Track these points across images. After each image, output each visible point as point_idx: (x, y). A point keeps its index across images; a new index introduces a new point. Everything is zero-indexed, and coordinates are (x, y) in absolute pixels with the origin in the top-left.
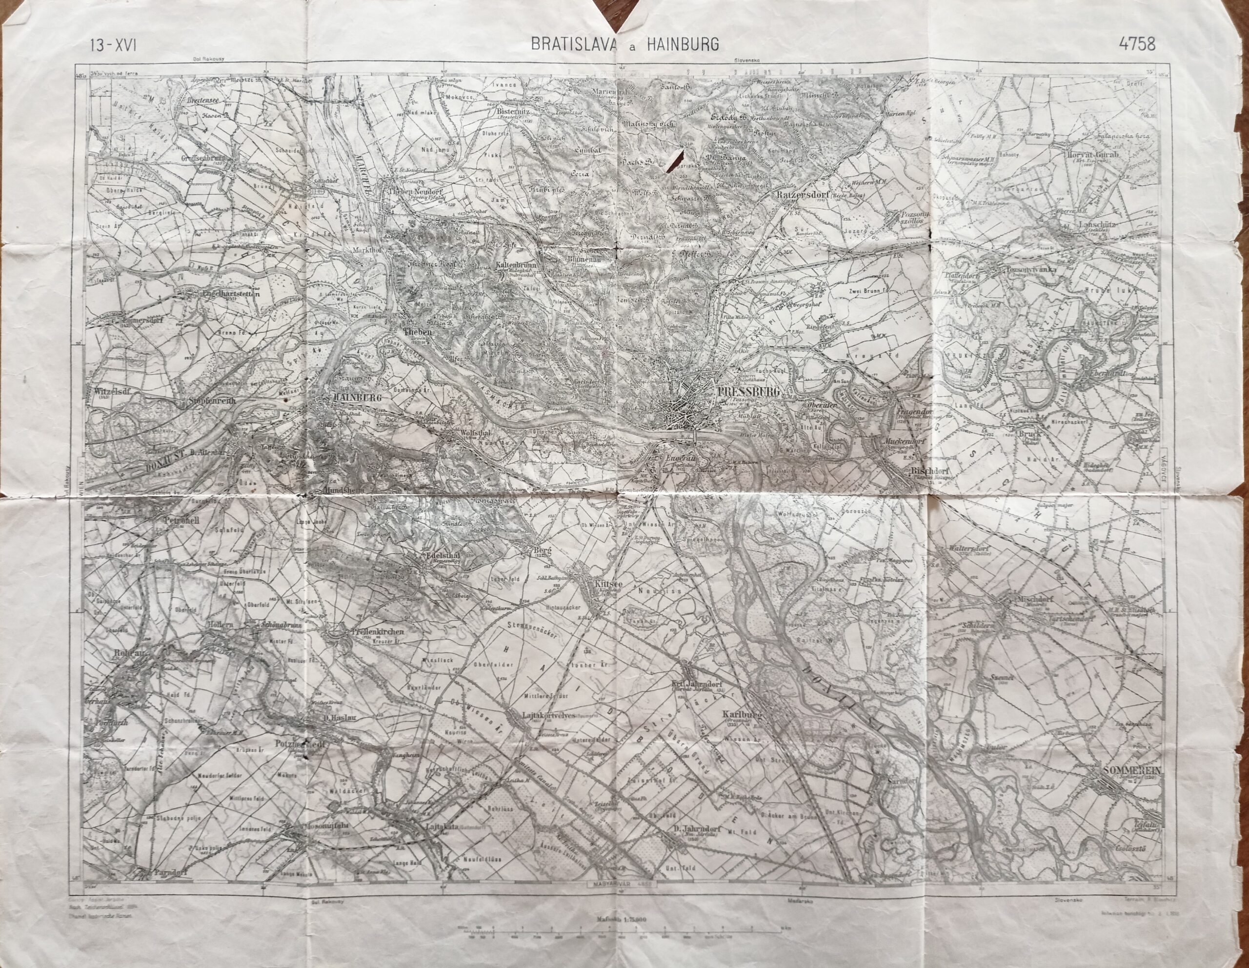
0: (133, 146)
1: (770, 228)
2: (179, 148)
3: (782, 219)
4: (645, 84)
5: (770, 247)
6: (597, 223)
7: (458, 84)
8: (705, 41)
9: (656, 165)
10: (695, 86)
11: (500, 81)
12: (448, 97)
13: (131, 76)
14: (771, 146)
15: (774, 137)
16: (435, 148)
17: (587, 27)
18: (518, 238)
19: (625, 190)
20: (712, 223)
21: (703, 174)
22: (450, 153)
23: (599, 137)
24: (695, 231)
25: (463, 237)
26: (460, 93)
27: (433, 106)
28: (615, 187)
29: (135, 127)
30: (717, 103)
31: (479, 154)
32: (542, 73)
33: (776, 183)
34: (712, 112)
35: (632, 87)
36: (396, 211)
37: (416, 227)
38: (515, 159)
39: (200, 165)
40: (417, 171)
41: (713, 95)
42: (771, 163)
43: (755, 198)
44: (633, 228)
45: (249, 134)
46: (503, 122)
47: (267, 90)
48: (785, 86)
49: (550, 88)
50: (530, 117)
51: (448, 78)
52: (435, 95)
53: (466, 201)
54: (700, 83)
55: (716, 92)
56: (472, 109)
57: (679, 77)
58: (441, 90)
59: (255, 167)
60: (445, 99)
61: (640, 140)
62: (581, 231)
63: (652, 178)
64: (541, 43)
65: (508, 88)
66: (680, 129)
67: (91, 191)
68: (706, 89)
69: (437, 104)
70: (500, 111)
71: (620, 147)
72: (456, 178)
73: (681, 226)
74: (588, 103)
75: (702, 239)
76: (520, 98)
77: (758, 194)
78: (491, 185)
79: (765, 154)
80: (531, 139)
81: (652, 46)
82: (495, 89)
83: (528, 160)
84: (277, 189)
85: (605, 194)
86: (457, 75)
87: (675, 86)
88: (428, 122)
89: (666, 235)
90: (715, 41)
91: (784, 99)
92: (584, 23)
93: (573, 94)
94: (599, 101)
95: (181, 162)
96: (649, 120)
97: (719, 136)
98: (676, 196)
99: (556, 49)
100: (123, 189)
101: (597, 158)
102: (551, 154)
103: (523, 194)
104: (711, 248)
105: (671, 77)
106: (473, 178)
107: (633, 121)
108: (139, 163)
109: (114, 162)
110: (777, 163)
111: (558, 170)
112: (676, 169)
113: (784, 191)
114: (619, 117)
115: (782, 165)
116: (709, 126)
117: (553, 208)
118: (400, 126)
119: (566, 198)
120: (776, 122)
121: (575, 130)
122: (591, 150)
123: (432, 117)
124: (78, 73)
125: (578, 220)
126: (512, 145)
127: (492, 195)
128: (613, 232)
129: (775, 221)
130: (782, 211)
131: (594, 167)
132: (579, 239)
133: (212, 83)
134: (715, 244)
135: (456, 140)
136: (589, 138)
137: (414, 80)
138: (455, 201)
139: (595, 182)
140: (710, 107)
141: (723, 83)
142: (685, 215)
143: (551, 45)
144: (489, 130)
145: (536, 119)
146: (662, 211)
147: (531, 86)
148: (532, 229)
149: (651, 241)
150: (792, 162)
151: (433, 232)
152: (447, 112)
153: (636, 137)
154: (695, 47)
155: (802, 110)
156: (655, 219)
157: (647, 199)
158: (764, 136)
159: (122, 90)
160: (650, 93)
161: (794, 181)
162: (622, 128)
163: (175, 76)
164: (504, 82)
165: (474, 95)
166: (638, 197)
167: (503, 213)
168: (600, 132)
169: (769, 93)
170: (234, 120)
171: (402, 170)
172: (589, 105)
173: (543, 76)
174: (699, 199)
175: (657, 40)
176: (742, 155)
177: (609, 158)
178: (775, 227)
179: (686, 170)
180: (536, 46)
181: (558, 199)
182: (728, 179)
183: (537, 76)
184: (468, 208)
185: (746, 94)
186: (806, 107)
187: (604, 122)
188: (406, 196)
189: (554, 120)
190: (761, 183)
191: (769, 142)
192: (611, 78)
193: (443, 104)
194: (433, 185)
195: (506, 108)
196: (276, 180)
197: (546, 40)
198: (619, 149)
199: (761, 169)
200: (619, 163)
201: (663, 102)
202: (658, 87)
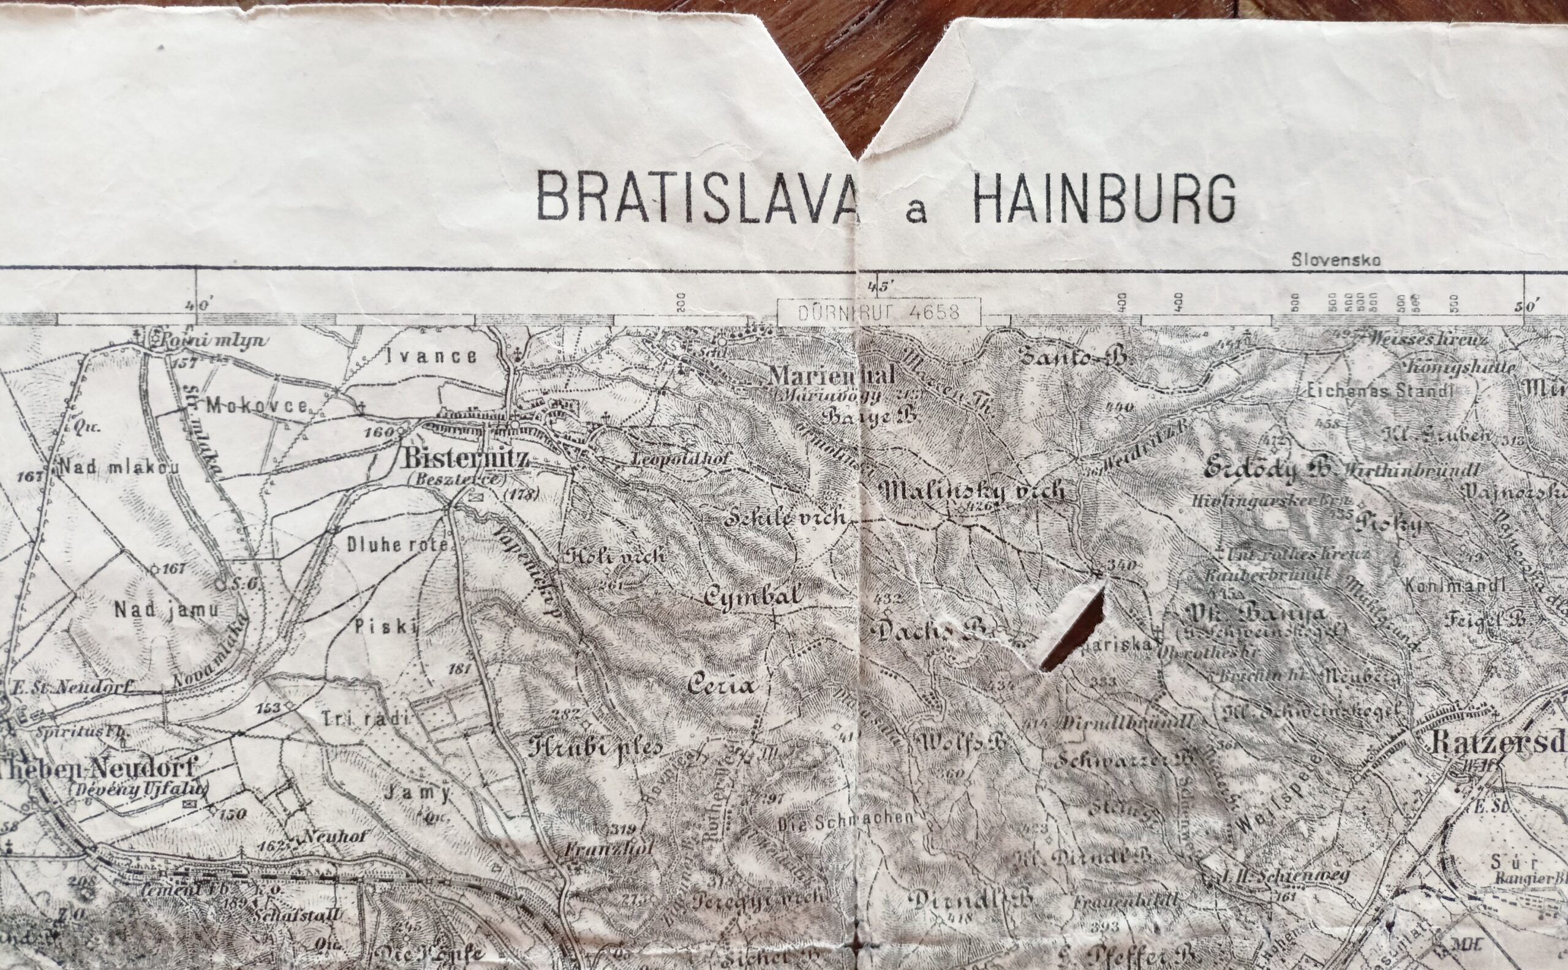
1: (1407, 857)
3: (1447, 826)
4: (962, 345)
5: (1405, 924)
6: (784, 863)
7: (253, 355)
8: (1187, 187)
9: (1003, 639)
10: (1148, 352)
11: (412, 342)
12: (214, 405)
14: (1415, 568)
15: (1425, 536)
16: (163, 605)
17: (750, 134)
18: (488, 929)
19: (889, 730)
20: (1203, 845)
21: (1175, 676)
22: (221, 622)
23: (791, 544)
24: (1139, 876)
25: (279, 931)
26: (258, 389)
27: (156, 439)
28: (850, 725)
30: (1226, 416)
31: (333, 623)
32: (579, 309)
33: (1429, 701)
34: (1208, 449)
35: (915, 356)
36: (20, 841)
37: (100, 903)
38: (473, 640)
40: (100, 691)
41: (1214, 386)
42: (1412, 627)
43: (1356, 755)
44: (915, 868)
46: (425, 501)
48: (1467, 353)
49: (609, 365)
50: (532, 479)
51: (215, 332)
52: (163, 399)
53: (289, 800)
54: (1165, 340)
55: (1224, 377)
56: (305, 451)
57: (1088, 322)
58: (185, 376)
60: (201, 413)
61: (943, 549)
62: (725, 894)
63: (986, 686)
64: (572, 196)
65: (447, 368)
66: (1090, 511)
68: (1185, 363)
69: (172, 432)
70: (418, 458)
71: (868, 574)
72: (247, 715)
73: (1094, 857)
74: (751, 418)
75: (1163, 901)
76: (492, 405)
77: (1366, 740)
78: (383, 740)
79: (1394, 599)
80: (533, 564)
81: (988, 207)
82: (396, 371)
83: (524, 641)
85: (817, 752)
86: (247, 319)
87: (1073, 355)
88: (137, 503)
89: (1038, 892)
90: (1222, 188)
91: (1466, 403)
92: (737, 117)
93: (695, 386)
94: (793, 412)
96: (978, 474)
97: (1233, 537)
98: (1074, 752)
99: (632, 216)
101: (785, 623)
102: (612, 616)
103: (508, 768)
104: (1198, 931)
105: (1060, 321)
106: (311, 712)
107: (919, 478)
110: (1433, 629)
111: (637, 674)
112: (1076, 655)
113: (1458, 730)
114: (867, 467)
115: (1453, 637)
116: (1198, 501)
117: (621, 815)
118: (31, 518)
119: (668, 778)
120: (1433, 485)
121: (703, 523)
122: (764, 596)
123: (153, 486)
125: (715, 855)
126: (460, 586)
127: (385, 776)
128: (842, 888)
129: (1423, 834)
130: (1448, 797)
131: (776, 656)
132: (718, 922)
134: (1210, 921)
135: (246, 572)
136: (754, 552)
137: (84, 341)
138: (245, 801)
139: (777, 715)
140: (1202, 431)
141: (1248, 341)
142: (1112, 820)
143: (612, 201)
144: (373, 533)
145: (552, 485)
146: (1024, 806)
147: (535, 358)
148: (541, 894)
149: (982, 916)
150: (1486, 625)
151: (163, 917)
152: (209, 462)
153: (928, 537)
154: (1148, 210)
155: (1526, 442)
156: (996, 834)
157: (968, 765)
158: (1390, 534)
160: (979, 379)
161: (1492, 693)
162: (878, 507)
164: (429, 344)
165: (314, 398)
166: (935, 756)
167: (427, 839)
168: (799, 531)
169: (1413, 379)
171: (40, 687)
172: (755, 427)
173: (582, 322)
174: (1157, 760)
175: (1010, 184)
176: (1314, 601)
177: (829, 622)
178: (1423, 856)
179: (1110, 659)
180: (553, 205)
181: (637, 781)
182: (1262, 689)
183: (561, 322)
184: (298, 826)
185: (1331, 381)
186: (1541, 432)
187: (814, 487)
188: (57, 787)
189: (624, 487)
190: (1379, 701)
191: (1407, 554)
192: (832, 323)
193: (194, 432)
194: (160, 742)
195: (437, 443)
197: (593, 185)
198: (865, 585)
199: (1379, 650)
200: (867, 633)
201: (1030, 412)
202: (1011, 358)
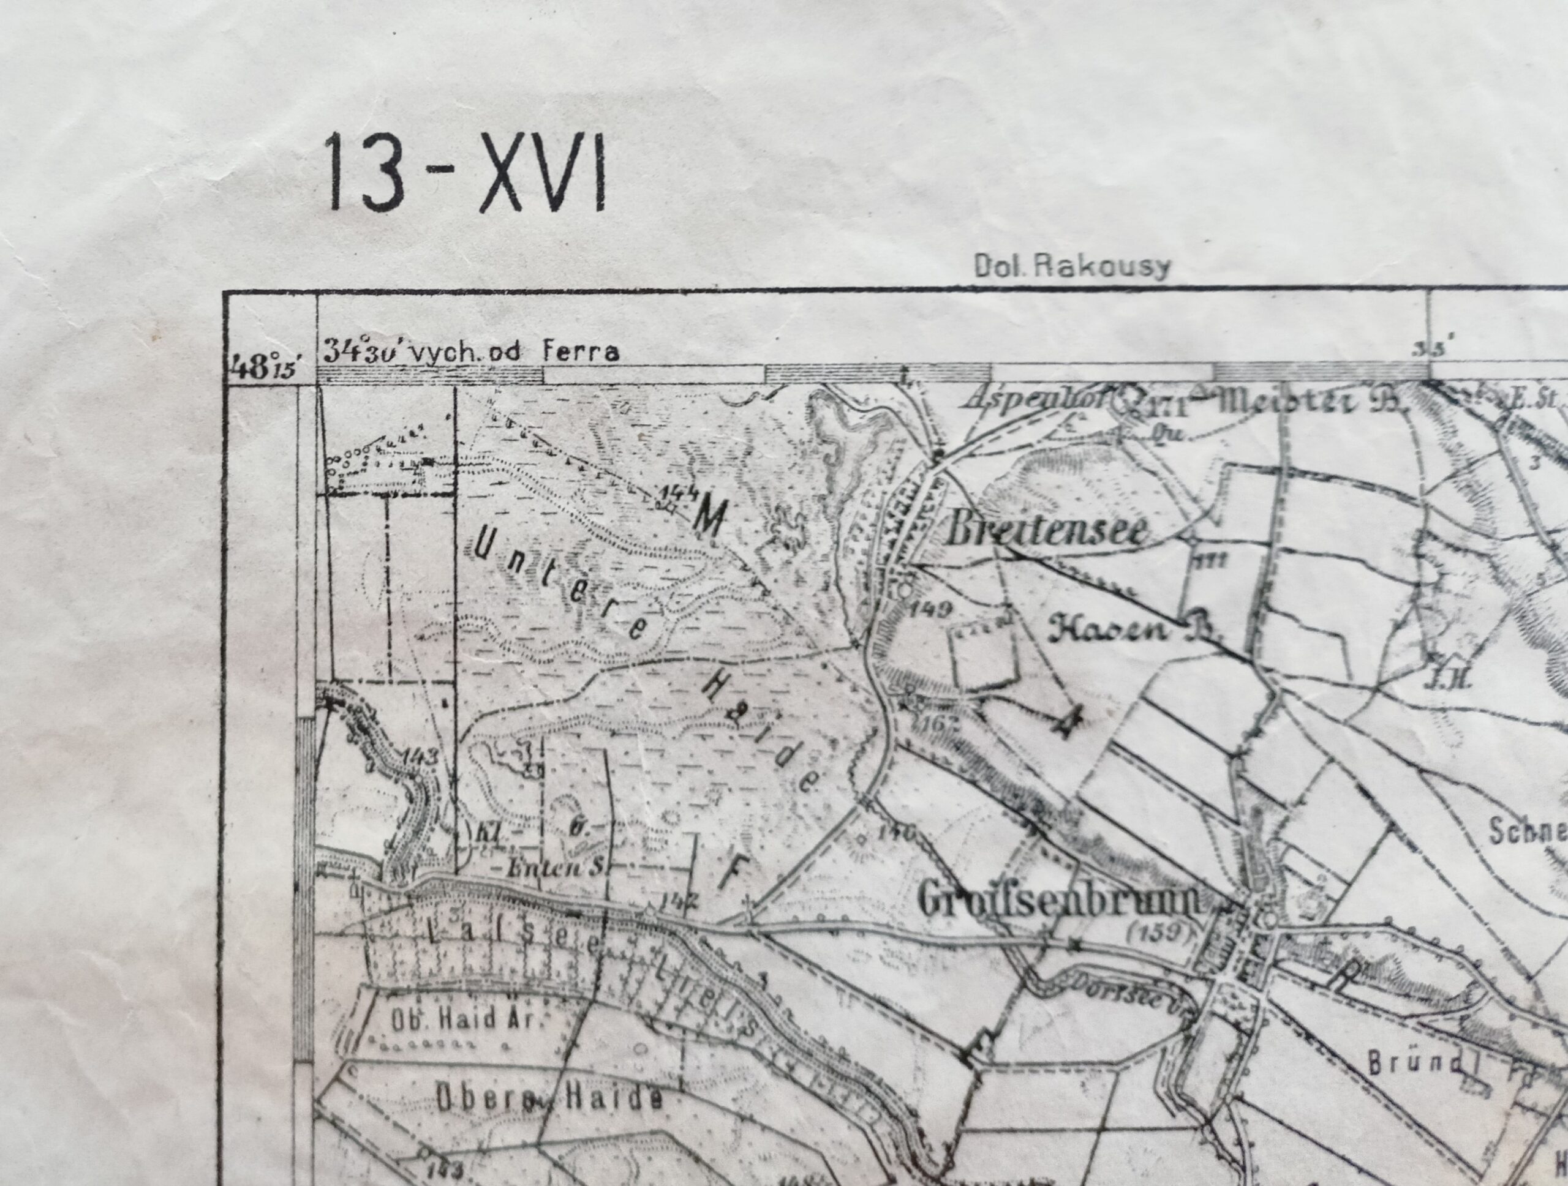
0: (596, 813)
2: (898, 829)
13: (580, 371)
29: (604, 692)
39: (1044, 943)
45: (1341, 741)
47: (1439, 466)
59: (1376, 947)
67: (337, 1102)
84: (1494, 1070)
95: (914, 921)
100: (541, 1085)
108: (639, 923)
109: (477, 916)
124: (244, 347)
133: (1099, 419)
159: (518, 452)
163: (858, 372)
170: (1248, 658)
196: (1492, 1016)
